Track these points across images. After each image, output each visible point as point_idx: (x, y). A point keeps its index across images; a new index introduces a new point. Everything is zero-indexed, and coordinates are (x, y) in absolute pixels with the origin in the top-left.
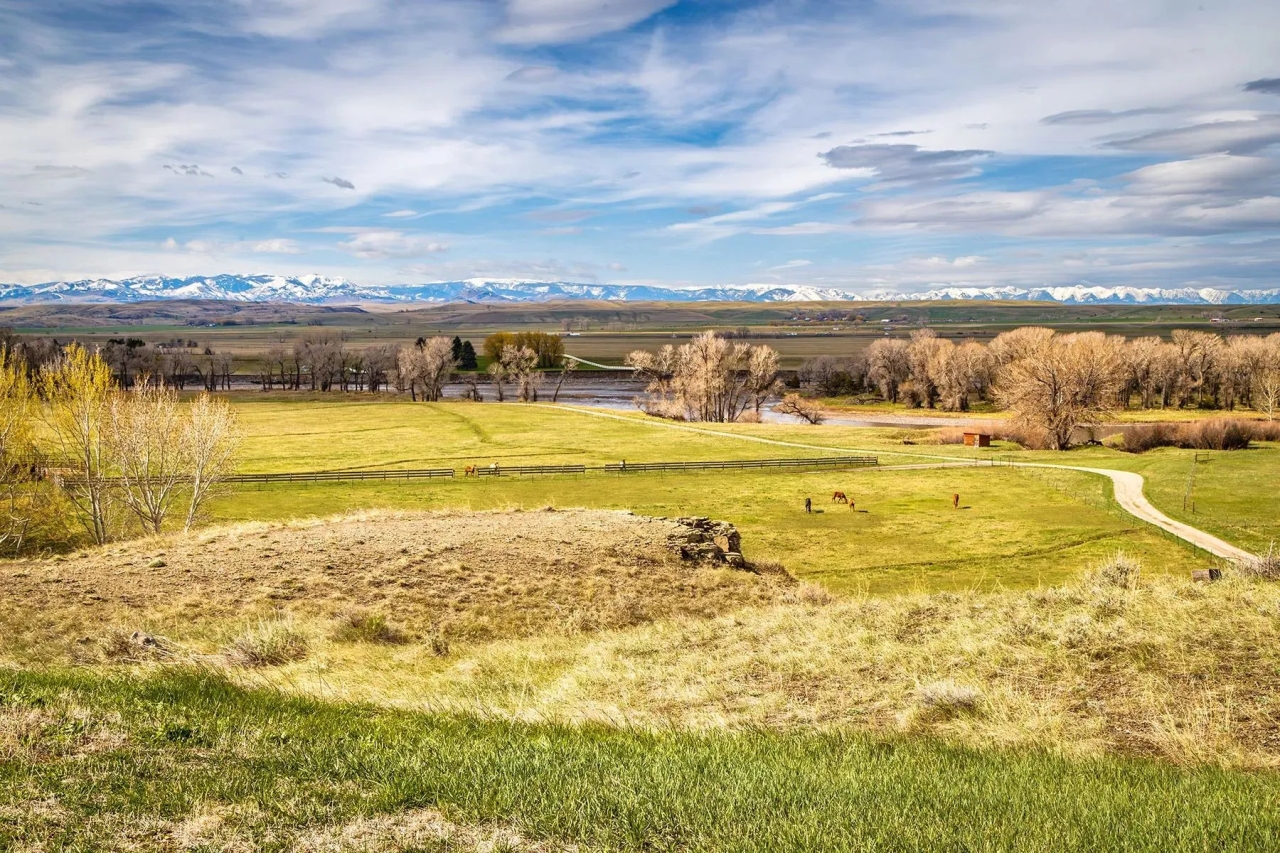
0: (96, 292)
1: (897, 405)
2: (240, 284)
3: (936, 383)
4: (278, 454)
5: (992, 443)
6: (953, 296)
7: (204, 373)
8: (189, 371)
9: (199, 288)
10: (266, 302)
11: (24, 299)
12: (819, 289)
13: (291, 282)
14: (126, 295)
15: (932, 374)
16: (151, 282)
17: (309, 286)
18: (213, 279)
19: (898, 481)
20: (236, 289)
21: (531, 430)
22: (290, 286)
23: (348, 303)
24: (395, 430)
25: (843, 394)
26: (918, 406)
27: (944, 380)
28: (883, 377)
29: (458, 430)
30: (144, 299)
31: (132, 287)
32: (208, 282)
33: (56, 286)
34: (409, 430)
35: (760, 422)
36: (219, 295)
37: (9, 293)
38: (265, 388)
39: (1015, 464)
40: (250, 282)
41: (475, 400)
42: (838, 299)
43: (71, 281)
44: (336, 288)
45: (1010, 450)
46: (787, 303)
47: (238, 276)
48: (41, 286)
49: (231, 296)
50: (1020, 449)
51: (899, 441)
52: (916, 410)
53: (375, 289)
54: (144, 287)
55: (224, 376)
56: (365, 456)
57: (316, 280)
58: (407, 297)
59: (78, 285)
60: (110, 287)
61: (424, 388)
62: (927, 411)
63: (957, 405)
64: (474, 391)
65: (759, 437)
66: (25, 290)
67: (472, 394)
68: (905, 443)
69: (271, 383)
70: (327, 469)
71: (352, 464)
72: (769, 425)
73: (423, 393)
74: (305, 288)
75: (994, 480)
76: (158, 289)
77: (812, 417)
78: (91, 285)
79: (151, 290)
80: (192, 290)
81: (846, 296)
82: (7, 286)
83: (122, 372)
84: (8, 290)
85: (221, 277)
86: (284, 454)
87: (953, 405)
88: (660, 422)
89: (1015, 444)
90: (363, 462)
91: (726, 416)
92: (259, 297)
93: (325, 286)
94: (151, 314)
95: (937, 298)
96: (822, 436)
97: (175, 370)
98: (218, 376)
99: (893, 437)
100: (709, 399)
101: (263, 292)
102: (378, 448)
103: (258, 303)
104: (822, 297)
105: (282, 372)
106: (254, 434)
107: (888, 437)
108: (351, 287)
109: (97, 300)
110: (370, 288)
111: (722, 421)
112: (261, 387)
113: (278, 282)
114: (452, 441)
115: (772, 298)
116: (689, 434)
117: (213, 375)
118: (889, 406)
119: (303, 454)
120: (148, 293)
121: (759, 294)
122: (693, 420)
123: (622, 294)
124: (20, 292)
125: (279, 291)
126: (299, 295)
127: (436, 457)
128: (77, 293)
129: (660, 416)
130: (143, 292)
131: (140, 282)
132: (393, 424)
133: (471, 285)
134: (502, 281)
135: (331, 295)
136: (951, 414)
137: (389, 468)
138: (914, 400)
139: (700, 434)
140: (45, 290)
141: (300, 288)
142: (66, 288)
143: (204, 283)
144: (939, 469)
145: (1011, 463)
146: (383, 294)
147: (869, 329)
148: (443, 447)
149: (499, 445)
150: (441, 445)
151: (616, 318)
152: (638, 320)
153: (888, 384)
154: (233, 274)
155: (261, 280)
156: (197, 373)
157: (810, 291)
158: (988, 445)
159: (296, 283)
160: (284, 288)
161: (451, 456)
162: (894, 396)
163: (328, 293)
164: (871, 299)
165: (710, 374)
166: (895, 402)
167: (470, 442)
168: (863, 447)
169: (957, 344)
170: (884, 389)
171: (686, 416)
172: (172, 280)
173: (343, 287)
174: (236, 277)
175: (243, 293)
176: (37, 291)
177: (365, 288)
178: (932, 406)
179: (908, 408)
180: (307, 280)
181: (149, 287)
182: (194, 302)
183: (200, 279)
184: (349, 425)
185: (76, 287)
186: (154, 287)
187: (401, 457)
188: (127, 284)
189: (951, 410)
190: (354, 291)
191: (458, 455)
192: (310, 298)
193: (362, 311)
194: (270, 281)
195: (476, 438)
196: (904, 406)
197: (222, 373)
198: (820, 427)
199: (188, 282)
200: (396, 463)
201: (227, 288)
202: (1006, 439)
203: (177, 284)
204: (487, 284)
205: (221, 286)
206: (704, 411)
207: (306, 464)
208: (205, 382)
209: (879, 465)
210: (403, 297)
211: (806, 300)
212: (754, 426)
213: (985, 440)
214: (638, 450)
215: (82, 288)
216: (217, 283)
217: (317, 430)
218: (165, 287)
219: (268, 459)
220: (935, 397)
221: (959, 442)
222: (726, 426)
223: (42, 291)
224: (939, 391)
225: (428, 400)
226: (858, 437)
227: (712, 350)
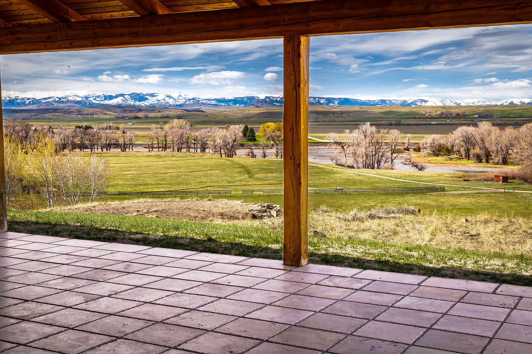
0: (71, 102)
1: (469, 161)
2: (141, 98)
3: (489, 150)
4: (150, 182)
5: (509, 181)
6: (515, 103)
7: (120, 143)
8: (113, 142)
9: (122, 100)
10: (155, 107)
11: (37, 105)
12: (441, 100)
13: (167, 96)
14: (86, 103)
15: (487, 145)
16: (98, 97)
17: (176, 98)
18: (129, 95)
19: (452, 199)
20: (140, 100)
21: (276, 172)
22: (167, 99)
23: (196, 107)
24: (208, 172)
25: (442, 155)
26: (481, 161)
27: (494, 148)
28: (463, 146)
29: (239, 172)
30: (95, 105)
31: (89, 99)
32: (126, 96)
33: (52, 99)
34: (216, 171)
35: (392, 169)
36: (131, 102)
37: (30, 102)
38: (149, 151)
39: (516, 191)
40: (147, 97)
41: (252, 157)
42: (452, 104)
43: (60, 96)
44: (189, 99)
45: (519, 184)
46: (424, 107)
47: (141, 93)
48: (45, 99)
49: (137, 103)
50: (524, 184)
51: (461, 179)
52: (479, 164)
53: (209, 100)
54: (95, 99)
55: (130, 144)
56: (191, 184)
57: (180, 96)
58: (226, 104)
59: (63, 98)
60: (78, 99)
61: (226, 150)
62: (485, 164)
63: (501, 161)
64: (252, 152)
65: (389, 177)
66: (38, 100)
67: (251, 154)
68: (464, 180)
69: (153, 148)
70: (172, 189)
71: (184, 188)
72: (397, 170)
73: (226, 153)
74: (174, 99)
75: (502, 199)
76: (102, 100)
77: (419, 167)
78: (69, 98)
79: (98, 101)
80: (118, 101)
81: (456, 103)
82: (29, 99)
83: (81, 142)
84: (29, 101)
85: (132, 94)
86: (153, 182)
87: (499, 161)
88: (342, 168)
89: (522, 182)
90: (189, 186)
91: (376, 166)
92: (151, 105)
93: (184, 98)
94: (98, 113)
95: (507, 104)
96: (422, 177)
97: (106, 141)
98: (127, 144)
99: (460, 178)
100: (367, 157)
101: (153, 101)
102: (199, 180)
103: (151, 107)
104: (443, 104)
105: (158, 143)
106: (140, 173)
107: (457, 177)
108: (197, 99)
109: (72, 106)
110: (207, 99)
111: (374, 168)
112: (148, 150)
113: (161, 97)
114: (235, 177)
115: (416, 105)
116: (354, 175)
117: (125, 144)
118: (465, 161)
119: (162, 182)
120: (97, 102)
121: (409, 102)
122: (359, 168)
123: (336, 103)
124: (35, 102)
125: (161, 101)
126: (171, 103)
127: (225, 185)
128: (63, 102)
129: (342, 166)
130: (94, 101)
131: (93, 97)
132: (208, 168)
133: (258, 98)
134: (274, 96)
135: (187, 103)
136: (497, 166)
137: (201, 190)
138: (478, 159)
139: (359, 175)
140: (47, 101)
141: (172, 99)
142: (57, 99)
143: (124, 97)
144: (476, 193)
145: (514, 191)
146: (213, 102)
147: (467, 120)
148: (229, 180)
149: (258, 179)
150: (229, 179)
151: (332, 115)
152: (344, 116)
153: (465, 150)
154: (139, 92)
155: (152, 95)
156: (117, 143)
157: (437, 100)
158: (507, 182)
159: (169, 97)
160: (164, 99)
161: (233, 184)
162: (468, 157)
163: (186, 102)
164: (470, 105)
165: (368, 145)
166: (469, 159)
167: (244, 177)
168: (441, 182)
169: (501, 129)
170: (463, 152)
171: (355, 166)
172: (108, 96)
173: (193, 99)
174: (140, 94)
175: (143, 102)
176: (43, 101)
177: (204, 100)
178: (487, 162)
179: (475, 162)
180: (175, 96)
181: (97, 99)
182: (119, 106)
183: (122, 95)
184: (187, 169)
185: (62, 99)
186: (100, 99)
187: (208, 184)
188: (87, 98)
189: (497, 164)
190: (199, 101)
191: (236, 184)
192: (176, 105)
193: (202, 111)
194: (157, 96)
195: (247, 176)
196: (473, 162)
197: (129, 143)
198: (423, 172)
199: (117, 96)
200: (205, 187)
201: (136, 100)
202: (518, 178)
203: (111, 97)
204: (267, 97)
205: (133, 99)
206: (364, 163)
207: (162, 187)
208: (121, 147)
209: (446, 191)
210: (223, 104)
211: (434, 105)
212: (389, 171)
213: (505, 179)
214: (325, 182)
215: (65, 100)
216: (131, 97)
217: (171, 171)
218: (105, 99)
219: (145, 185)
220: (490, 157)
221: (492, 180)
222: (376, 171)
223: (46, 101)
224: (491, 153)
225: (228, 157)
226: (441, 177)
227: (369, 132)
